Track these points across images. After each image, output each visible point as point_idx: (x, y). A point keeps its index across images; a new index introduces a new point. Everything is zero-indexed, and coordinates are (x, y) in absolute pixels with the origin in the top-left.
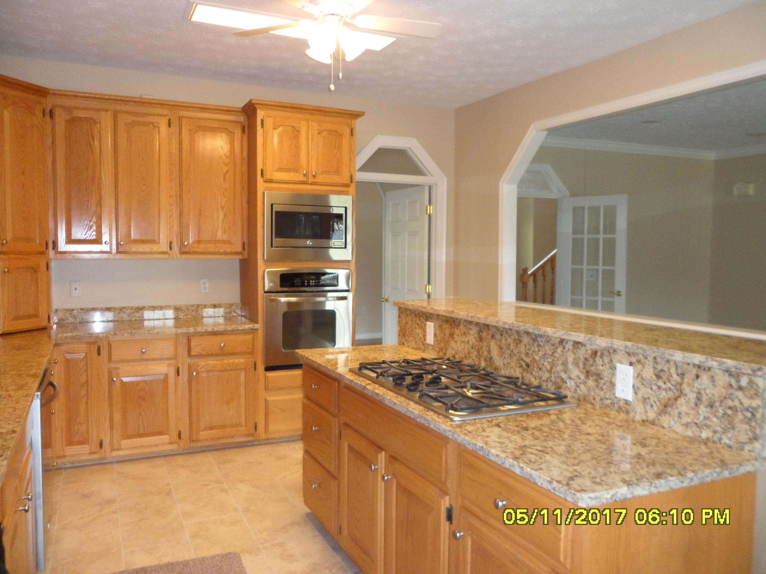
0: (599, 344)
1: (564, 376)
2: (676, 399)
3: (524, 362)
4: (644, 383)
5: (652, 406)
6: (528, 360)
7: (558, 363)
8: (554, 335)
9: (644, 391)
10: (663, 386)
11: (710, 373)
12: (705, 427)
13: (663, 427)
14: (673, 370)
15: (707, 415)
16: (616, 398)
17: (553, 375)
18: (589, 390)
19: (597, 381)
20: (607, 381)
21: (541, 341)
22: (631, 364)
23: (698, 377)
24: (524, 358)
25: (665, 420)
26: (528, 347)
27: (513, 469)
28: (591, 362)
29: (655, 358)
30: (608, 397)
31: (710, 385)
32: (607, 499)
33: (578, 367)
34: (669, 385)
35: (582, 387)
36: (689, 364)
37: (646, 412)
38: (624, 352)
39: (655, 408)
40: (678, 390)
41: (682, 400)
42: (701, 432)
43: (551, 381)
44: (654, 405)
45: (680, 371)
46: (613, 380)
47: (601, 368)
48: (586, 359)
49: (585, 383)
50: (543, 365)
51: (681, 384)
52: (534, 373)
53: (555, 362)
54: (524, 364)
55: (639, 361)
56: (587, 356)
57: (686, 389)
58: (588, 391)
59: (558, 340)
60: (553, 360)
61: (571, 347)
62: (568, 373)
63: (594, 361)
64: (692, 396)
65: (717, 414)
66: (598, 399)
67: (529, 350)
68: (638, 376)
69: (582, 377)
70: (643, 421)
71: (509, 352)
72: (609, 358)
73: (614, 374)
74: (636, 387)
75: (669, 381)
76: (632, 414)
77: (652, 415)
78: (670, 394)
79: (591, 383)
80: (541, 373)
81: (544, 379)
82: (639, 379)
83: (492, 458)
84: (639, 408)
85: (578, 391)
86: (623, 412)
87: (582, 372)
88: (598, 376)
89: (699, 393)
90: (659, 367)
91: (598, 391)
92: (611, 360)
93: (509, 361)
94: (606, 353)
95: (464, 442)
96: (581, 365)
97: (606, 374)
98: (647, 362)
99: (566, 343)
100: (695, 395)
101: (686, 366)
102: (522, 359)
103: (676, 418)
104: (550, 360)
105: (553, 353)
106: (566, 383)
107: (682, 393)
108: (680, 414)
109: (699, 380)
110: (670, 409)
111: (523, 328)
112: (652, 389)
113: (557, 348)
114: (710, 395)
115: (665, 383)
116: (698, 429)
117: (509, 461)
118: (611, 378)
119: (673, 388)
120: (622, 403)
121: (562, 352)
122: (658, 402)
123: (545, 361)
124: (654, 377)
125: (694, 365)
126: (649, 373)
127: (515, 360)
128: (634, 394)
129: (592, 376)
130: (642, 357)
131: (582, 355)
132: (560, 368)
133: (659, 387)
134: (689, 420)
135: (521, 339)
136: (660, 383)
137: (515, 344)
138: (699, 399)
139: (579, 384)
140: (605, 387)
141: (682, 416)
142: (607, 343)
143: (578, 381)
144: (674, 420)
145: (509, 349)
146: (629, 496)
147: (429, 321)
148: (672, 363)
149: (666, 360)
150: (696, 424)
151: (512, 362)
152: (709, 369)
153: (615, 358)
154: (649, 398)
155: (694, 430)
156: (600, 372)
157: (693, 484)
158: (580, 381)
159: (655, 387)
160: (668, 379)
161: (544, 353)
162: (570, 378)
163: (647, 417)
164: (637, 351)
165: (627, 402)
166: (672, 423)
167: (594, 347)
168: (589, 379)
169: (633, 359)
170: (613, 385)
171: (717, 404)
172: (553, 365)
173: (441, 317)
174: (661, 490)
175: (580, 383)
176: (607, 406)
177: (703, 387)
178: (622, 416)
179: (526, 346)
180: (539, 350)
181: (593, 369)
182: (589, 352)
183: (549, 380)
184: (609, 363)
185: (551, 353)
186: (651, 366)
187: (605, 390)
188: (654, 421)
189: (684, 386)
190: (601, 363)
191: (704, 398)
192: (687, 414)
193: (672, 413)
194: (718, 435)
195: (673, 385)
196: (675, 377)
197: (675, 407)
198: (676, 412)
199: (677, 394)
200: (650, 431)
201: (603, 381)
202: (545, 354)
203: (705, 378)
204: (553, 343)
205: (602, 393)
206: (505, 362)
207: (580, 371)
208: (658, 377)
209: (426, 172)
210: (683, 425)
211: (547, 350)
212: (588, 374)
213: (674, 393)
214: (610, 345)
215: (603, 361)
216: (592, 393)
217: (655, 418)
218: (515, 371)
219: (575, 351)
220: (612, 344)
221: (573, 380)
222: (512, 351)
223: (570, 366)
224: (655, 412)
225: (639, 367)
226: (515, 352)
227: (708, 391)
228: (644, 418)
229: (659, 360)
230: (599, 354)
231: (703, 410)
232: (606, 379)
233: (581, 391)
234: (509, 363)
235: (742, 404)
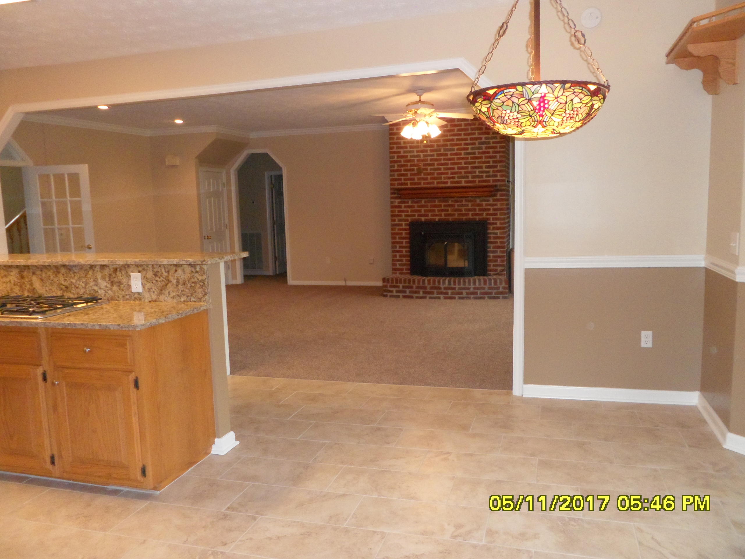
0: (119, 264)
1: (96, 288)
2: (166, 285)
3: (64, 285)
4: (148, 280)
5: (154, 292)
6: (66, 284)
7: (90, 281)
8: (86, 264)
9: (148, 285)
10: (159, 280)
11: (182, 268)
12: (182, 296)
13: (161, 302)
14: (163, 270)
15: (182, 289)
16: (132, 293)
17: (87, 290)
18: (114, 293)
19: (119, 286)
20: (126, 285)
21: (76, 269)
22: (139, 272)
23: (176, 271)
24: (63, 282)
25: (162, 298)
26: (65, 275)
27: (94, 327)
28: (114, 276)
29: (153, 265)
30: (127, 294)
31: (183, 274)
32: (148, 325)
33: (105, 280)
34: (162, 278)
35: (110, 292)
36: (171, 265)
37: (151, 296)
38: (134, 266)
39: (156, 293)
40: (167, 280)
41: (170, 285)
42: (181, 299)
43: (87, 293)
44: (155, 291)
45: (167, 270)
46: (129, 284)
47: (121, 278)
48: (110, 275)
49: (111, 289)
50: (79, 284)
51: (168, 277)
52: (72, 291)
53: (88, 281)
54: (63, 287)
55: (144, 269)
56: (110, 273)
57: (171, 278)
58: (113, 293)
59: (89, 266)
60: (86, 280)
61: (99, 269)
62: (99, 285)
63: (116, 274)
64: (174, 282)
65: (187, 287)
66: (121, 296)
67: (66, 277)
68: (144, 278)
69: (109, 286)
70: (150, 301)
71: (50, 281)
72: (125, 271)
73: (129, 280)
74: (144, 284)
75: (162, 276)
76: (143, 300)
77: (154, 297)
78: (163, 283)
79: (115, 288)
80: (78, 290)
81: (81, 293)
82: (145, 279)
83: (78, 327)
84: (147, 295)
85: (107, 295)
86: (138, 300)
87: (108, 283)
88: (120, 283)
89: (178, 279)
90: (155, 270)
91: (120, 292)
92: (127, 272)
93: (50, 288)
94: (123, 269)
95: (55, 325)
96: (107, 279)
97: (124, 281)
98: (148, 269)
99: (95, 267)
100: (176, 280)
101: (169, 267)
102: (62, 284)
103: (167, 295)
104: (84, 280)
105: (86, 275)
106: (97, 292)
107: (169, 281)
108: (169, 292)
109: (177, 273)
110: (163, 291)
111: (60, 263)
112: (153, 283)
113: (88, 272)
114: (183, 279)
115: (160, 278)
116: (179, 298)
117: (90, 324)
118: (128, 283)
119: (164, 279)
120: (136, 295)
121: (93, 273)
122: (157, 289)
123: (80, 282)
124: (154, 276)
125: (174, 265)
126: (150, 274)
127: (56, 286)
128: (143, 288)
129: (115, 284)
130: (145, 266)
131: (107, 273)
132: (92, 284)
133: (157, 281)
134: (174, 294)
135: (59, 271)
136: (157, 279)
137: (54, 275)
138: (178, 282)
139: (107, 291)
140: (124, 289)
141: (170, 293)
142: (124, 262)
143: (106, 289)
144: (166, 296)
145: (49, 279)
146: (157, 323)
148: (162, 267)
149: (158, 265)
150: (178, 295)
151: (54, 288)
152: (181, 265)
153: (129, 270)
154: (152, 288)
155: (177, 299)
156: (120, 280)
157: (182, 316)
158: (108, 289)
159: (154, 282)
160: (161, 275)
161: (79, 277)
162: (100, 288)
163: (152, 299)
164: (142, 264)
165: (139, 293)
166: (166, 298)
167: (115, 266)
168: (113, 286)
169: (140, 269)
170: (129, 286)
171: (187, 282)
172: (86, 283)
174: (170, 320)
175: (108, 290)
176: (127, 299)
177: (179, 275)
178: (137, 302)
179: (63, 274)
180: (75, 276)
181: (116, 280)
182: (112, 270)
183: (85, 293)
184: (126, 274)
185: (84, 276)
186: (151, 271)
187: (125, 290)
188: (156, 300)
189: (170, 277)
190: (120, 275)
191: (181, 281)
192: (173, 291)
193: (165, 293)
194: (189, 298)
195: (164, 278)
196: (164, 273)
197: (166, 289)
198: (167, 291)
199: (167, 282)
200: (154, 304)
201: (123, 285)
202: (80, 277)
203: (180, 271)
204: (85, 269)
205: (123, 292)
206: (47, 290)
207: (107, 283)
208: (156, 275)
210: (171, 297)
211: (81, 275)
212: (112, 283)
213: (165, 282)
214: (125, 263)
215: (122, 274)
216: (117, 294)
217: (156, 298)
218: (56, 293)
219: (102, 271)
220: (127, 262)
221: (102, 289)
222: (52, 281)
223: (100, 281)
224: (156, 295)
225: (144, 272)
226: (55, 280)
227: (182, 277)
228: (150, 300)
229: (155, 266)
230: (118, 270)
231: (181, 287)
232: (125, 284)
233: (109, 294)
234: (50, 289)
235: (198, 279)
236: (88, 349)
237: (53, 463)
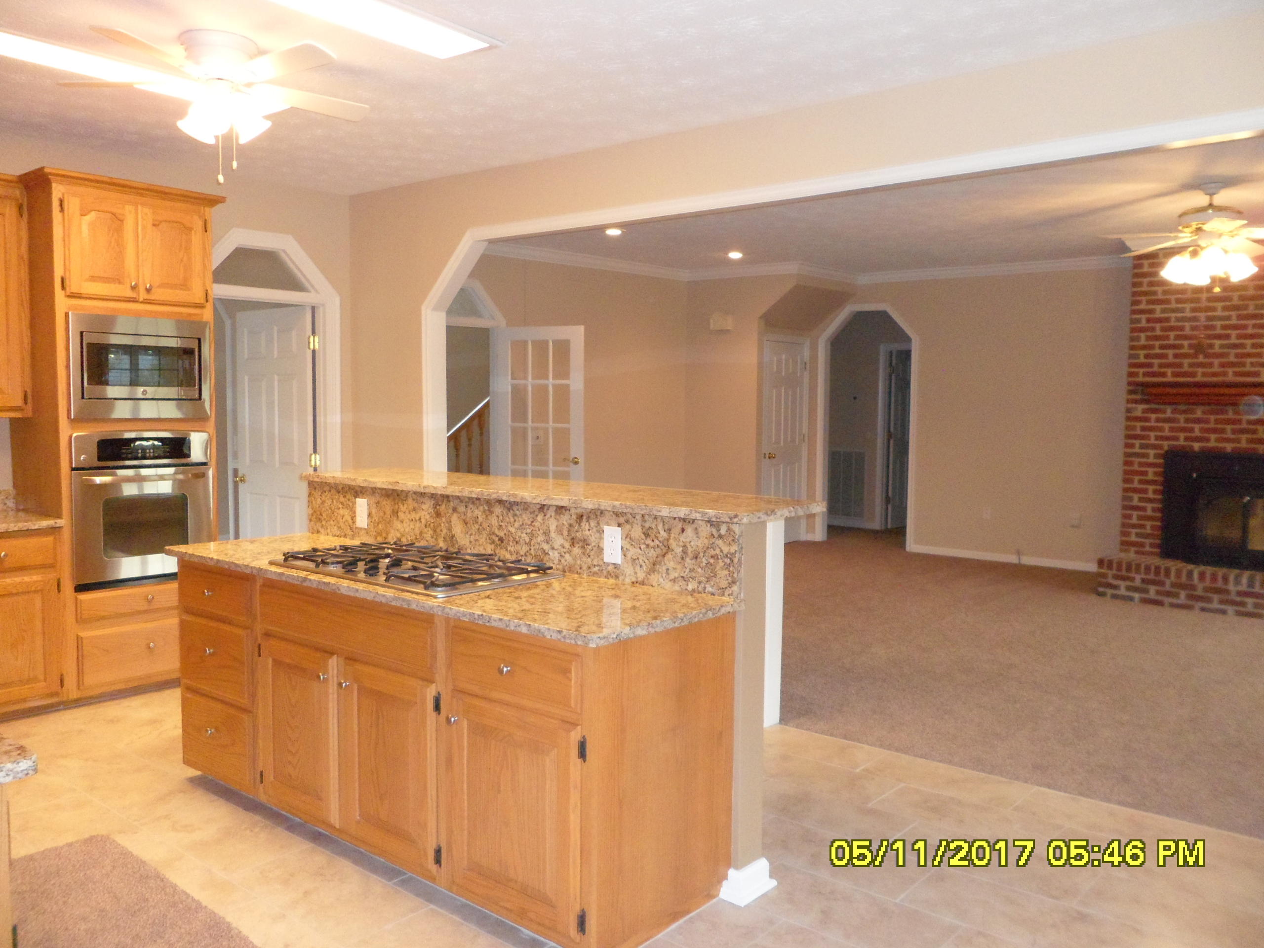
0: (586, 507)
1: (546, 547)
2: (664, 556)
3: (497, 536)
4: (633, 543)
5: (641, 566)
6: (501, 534)
7: (539, 533)
8: (534, 501)
9: (633, 552)
10: (652, 544)
11: (694, 526)
12: (691, 580)
13: (652, 586)
14: (660, 527)
15: (691, 567)
16: (604, 563)
17: (532, 548)
18: (575, 559)
19: (583, 547)
20: (595, 546)
21: (518, 510)
22: (619, 525)
23: (683, 530)
24: (497, 532)
25: (654, 578)
26: (501, 518)
27: (519, 629)
28: (576, 528)
29: (643, 516)
30: (595, 564)
31: (695, 538)
32: (613, 638)
33: (562, 534)
34: (657, 542)
35: (567, 556)
36: (675, 518)
37: (636, 573)
38: (611, 513)
39: (644, 568)
40: (665, 546)
41: (669, 556)
42: (688, 585)
43: (531, 555)
44: (644, 564)
45: (666, 528)
46: (601, 545)
47: (587, 533)
48: (571, 525)
49: (570, 552)
50: (520, 537)
51: (668, 540)
52: (509, 548)
53: (534, 532)
54: (496, 539)
55: (627, 522)
56: (571, 522)
57: (673, 543)
58: (573, 559)
59: (539, 506)
60: (532, 530)
61: (553, 514)
62: (550, 543)
63: (580, 526)
64: (679, 550)
65: (701, 565)
66: (585, 567)
67: (502, 522)
68: (627, 537)
69: (567, 545)
70: (633, 583)
71: (477, 526)
72: (596, 522)
73: (601, 538)
74: (625, 549)
75: (657, 538)
76: (621, 578)
77: (641, 576)
78: (658, 551)
79: (577, 550)
80: (518, 547)
81: (522, 553)
82: (628, 539)
83: (494, 624)
84: (628, 570)
85: (563, 561)
86: (612, 577)
87: (567, 540)
88: (585, 542)
89: (685, 546)
90: (647, 525)
91: (584, 559)
92: (598, 523)
93: (477, 537)
94: (592, 516)
95: (458, 614)
96: (565, 533)
97: (593, 540)
98: (635, 521)
99: (548, 509)
100: (681, 549)
101: (672, 521)
102: (494, 533)
103: (664, 575)
104: (529, 531)
105: (532, 522)
106: (548, 554)
107: (669, 548)
108: (668, 569)
109: (684, 534)
110: (658, 566)
111: (494, 496)
112: (640, 548)
113: (537, 516)
114: (695, 547)
115: (653, 541)
116: (684, 582)
117: (514, 622)
118: (599, 543)
119: (661, 545)
120: (610, 568)
121: (543, 520)
122: (646, 561)
123: (522, 533)
124: (643, 536)
125: (680, 518)
126: (637, 532)
127: (485, 536)
128: (623, 556)
129: (578, 543)
130: (630, 516)
131: (566, 521)
132: (541, 538)
133: (648, 546)
134: (676, 575)
135: (492, 510)
136: (649, 541)
137: (484, 516)
138: (685, 552)
139: (563, 554)
140: (592, 553)
141: (669, 572)
142: (594, 504)
143: (563, 550)
144: (662, 577)
145: (477, 523)
146: (631, 636)
147: (359, 498)
148: (659, 520)
149: (653, 517)
150: (683, 577)
151: (482, 538)
152: (694, 521)
153: (603, 520)
154: (638, 559)
155: (681, 584)
156: (586, 538)
157: (683, 624)
158: (565, 550)
159: (643, 547)
160: (655, 536)
161: (521, 523)
162: (553, 548)
163: (637, 578)
164: (625, 511)
165: (615, 565)
166: (661, 580)
167: (579, 511)
168: (574, 547)
169: (622, 520)
170: (600, 550)
171: (701, 555)
172: (532, 536)
173: (379, 491)
174: (658, 630)
175: (565, 553)
176: (595, 574)
177: (688, 540)
178: (612, 581)
179: (498, 517)
180: (515, 521)
181: (579, 535)
182: (574, 517)
183: (528, 554)
184: (596, 527)
185: (530, 523)
186: (639, 525)
187: (592, 557)
188: (643, 581)
189: (671, 541)
190: (587, 527)
191: (690, 550)
192: (674, 569)
193: (660, 570)
194: (702, 585)
195: (660, 542)
196: (662, 532)
197: (663, 563)
198: (664, 568)
199: (664, 551)
200: (639, 590)
201: (590, 547)
202: (523, 524)
203: (689, 531)
204: (532, 510)
205: (589, 560)
206: (472, 540)
207: (564, 539)
208: (647, 535)
209: (307, 285)
210: (671, 580)
211: (524, 520)
212: (573, 542)
213: (662, 550)
214: (597, 506)
215: (589, 525)
216: (578, 562)
217: (644, 579)
218: (485, 549)
219: (558, 517)
220: (599, 505)
221: (556, 550)
222: (481, 525)
223: (553, 535)
224: (644, 572)
225: (628, 527)
226: (485, 525)
227: (692, 543)
228: (634, 579)
229: (647, 517)
230: (584, 518)
231: (688, 561)
232: (593, 544)
233: (566, 561)
234: (476, 540)
235: (721, 551)
236: (507, 667)
237: (438, 861)
